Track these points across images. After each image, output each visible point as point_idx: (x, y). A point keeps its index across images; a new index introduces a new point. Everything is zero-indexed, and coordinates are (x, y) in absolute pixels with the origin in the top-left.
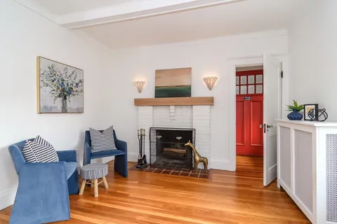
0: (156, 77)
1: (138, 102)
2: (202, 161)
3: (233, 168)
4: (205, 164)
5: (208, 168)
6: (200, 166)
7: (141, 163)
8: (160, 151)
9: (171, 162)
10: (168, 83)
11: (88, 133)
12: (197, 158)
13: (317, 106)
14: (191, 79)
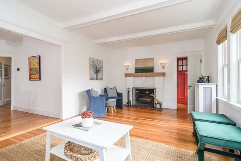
0: (136, 63)
1: (127, 75)
2: (159, 103)
3: (175, 108)
4: (160, 105)
5: (162, 107)
6: (158, 106)
7: (129, 105)
8: (137, 100)
9: (143, 105)
10: (141, 66)
11: (105, 89)
12: (156, 102)
13: (208, 77)
14: (153, 64)
